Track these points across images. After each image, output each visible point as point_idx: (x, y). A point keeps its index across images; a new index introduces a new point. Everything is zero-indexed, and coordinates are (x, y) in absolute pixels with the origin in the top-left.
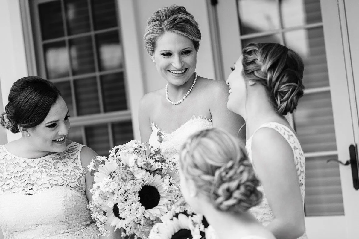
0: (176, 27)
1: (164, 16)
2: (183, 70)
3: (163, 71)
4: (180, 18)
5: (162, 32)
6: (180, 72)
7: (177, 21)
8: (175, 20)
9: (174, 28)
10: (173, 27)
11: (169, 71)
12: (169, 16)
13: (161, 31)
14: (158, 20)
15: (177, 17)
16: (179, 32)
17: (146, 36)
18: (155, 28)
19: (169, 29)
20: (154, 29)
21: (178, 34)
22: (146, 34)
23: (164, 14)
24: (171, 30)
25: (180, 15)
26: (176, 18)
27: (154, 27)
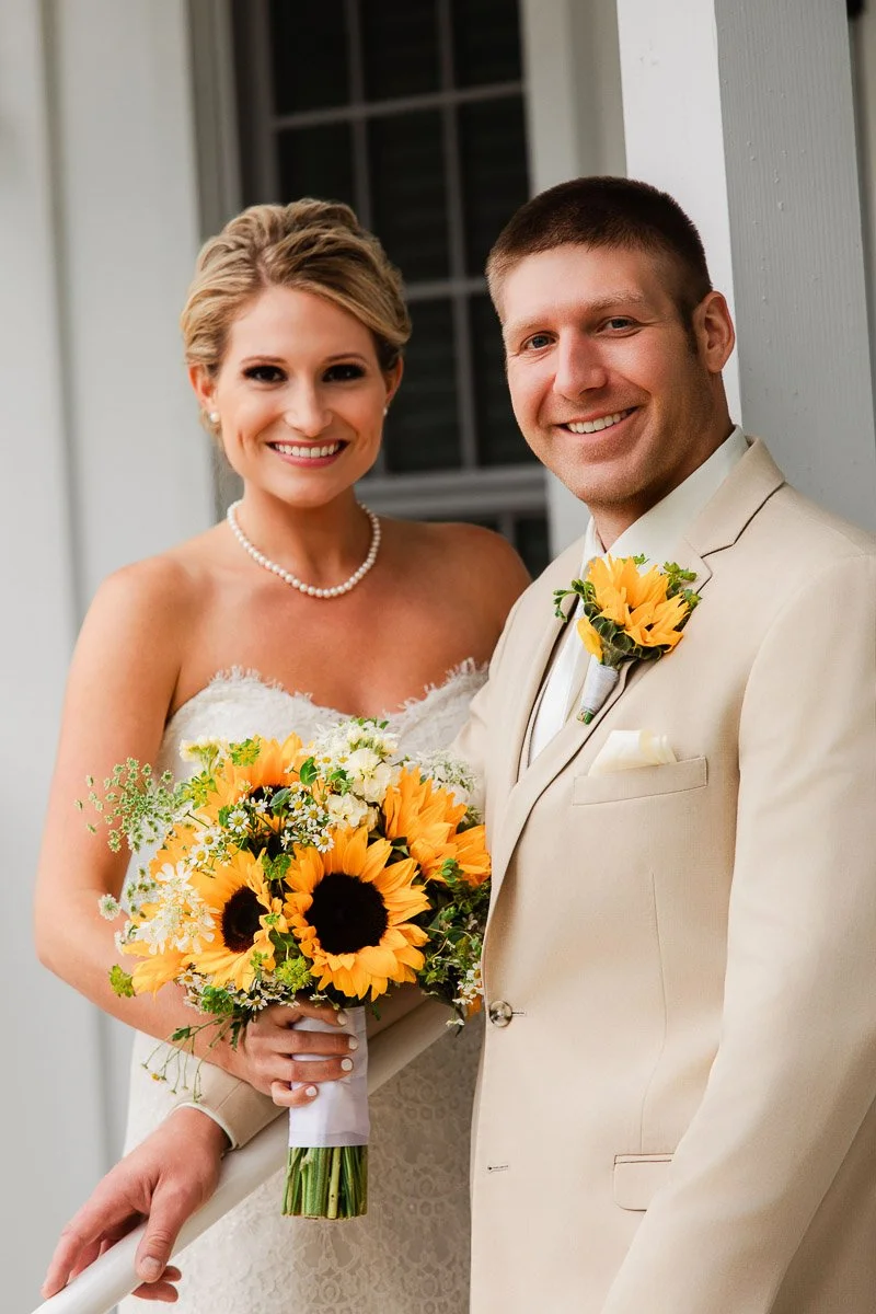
0: (307, 269)
1: (267, 232)
2: (328, 444)
3: (248, 445)
4: (330, 242)
5: (256, 286)
6: (315, 452)
7: (315, 250)
8: (308, 244)
9: (300, 273)
10: (297, 269)
11: (273, 445)
12: (287, 233)
13: (249, 284)
14: (241, 246)
15: (316, 236)
16: (318, 287)
17: (191, 307)
18: (230, 275)
19: (280, 278)
20: (223, 277)
21: (316, 294)
22: (193, 296)
23: (266, 226)
24: (288, 280)
25: (333, 230)
26: (313, 240)
27: (227, 271)
